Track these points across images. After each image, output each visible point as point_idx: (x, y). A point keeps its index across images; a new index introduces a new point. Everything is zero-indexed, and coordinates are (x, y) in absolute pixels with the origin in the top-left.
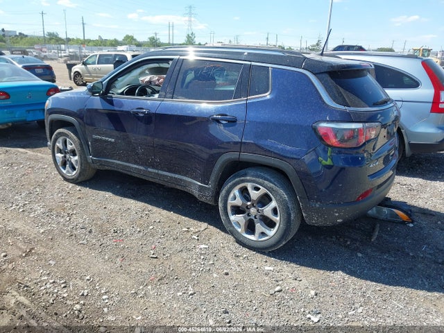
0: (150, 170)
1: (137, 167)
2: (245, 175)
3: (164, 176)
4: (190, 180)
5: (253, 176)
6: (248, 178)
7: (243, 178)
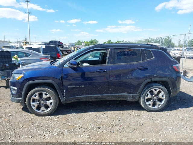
0: (104, 95)
1: (96, 95)
2: (153, 86)
3: (113, 96)
4: (127, 94)
5: (155, 86)
6: (154, 87)
7: (152, 87)
